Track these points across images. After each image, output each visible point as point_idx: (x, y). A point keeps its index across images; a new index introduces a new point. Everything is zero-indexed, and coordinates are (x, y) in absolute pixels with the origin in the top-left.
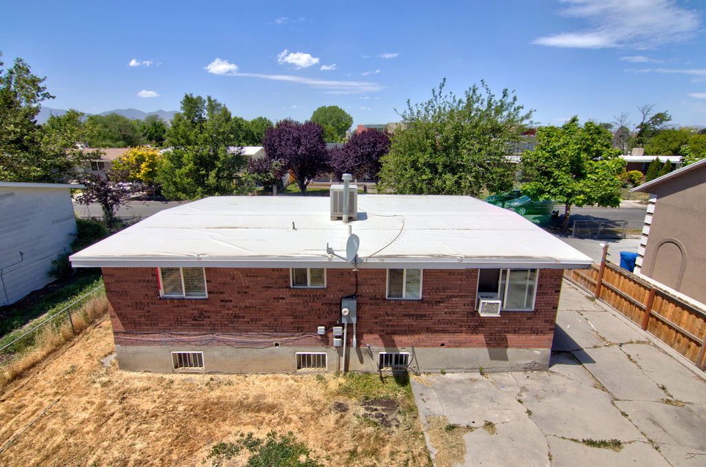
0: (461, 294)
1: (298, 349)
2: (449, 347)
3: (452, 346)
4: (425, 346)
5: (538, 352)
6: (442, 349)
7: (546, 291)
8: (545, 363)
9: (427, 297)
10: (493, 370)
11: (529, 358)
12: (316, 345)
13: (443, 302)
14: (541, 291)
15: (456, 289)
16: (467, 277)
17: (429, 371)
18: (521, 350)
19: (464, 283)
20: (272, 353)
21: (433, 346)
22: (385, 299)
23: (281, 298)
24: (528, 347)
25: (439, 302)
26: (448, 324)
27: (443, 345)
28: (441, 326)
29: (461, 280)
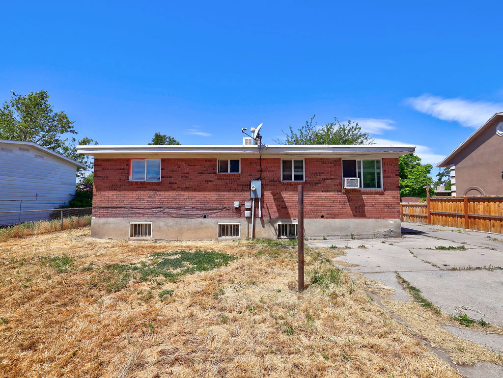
0: (332, 177)
1: (219, 220)
2: (327, 218)
3: (329, 218)
4: (310, 218)
5: (391, 222)
6: (322, 220)
7: (389, 175)
8: (398, 231)
9: (309, 179)
10: (361, 236)
11: (386, 226)
12: (233, 217)
13: (320, 183)
14: (385, 175)
15: (328, 173)
16: (335, 165)
17: (315, 238)
18: (379, 220)
19: (333, 169)
20: (201, 223)
21: (316, 218)
22: (280, 181)
23: (210, 181)
24: (384, 218)
25: (317, 183)
26: (324, 200)
27: (322, 217)
28: (320, 201)
29: (331, 167)
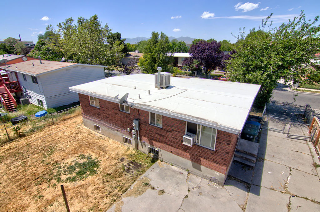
0: (178, 130)
1: (123, 134)
2: (174, 154)
3: (176, 154)
4: (164, 150)
5: (217, 174)
6: (171, 154)
7: (221, 142)
8: (221, 181)
9: (164, 127)
10: (194, 173)
11: (212, 175)
12: (128, 135)
13: (171, 132)
14: (218, 141)
15: (176, 127)
16: (181, 123)
17: (167, 162)
18: (208, 169)
19: (179, 125)
20: (116, 133)
21: (168, 151)
22: (149, 124)
23: (118, 114)
24: (212, 169)
25: (169, 131)
26: (173, 143)
27: (172, 152)
28: (170, 143)
29: (178, 124)
